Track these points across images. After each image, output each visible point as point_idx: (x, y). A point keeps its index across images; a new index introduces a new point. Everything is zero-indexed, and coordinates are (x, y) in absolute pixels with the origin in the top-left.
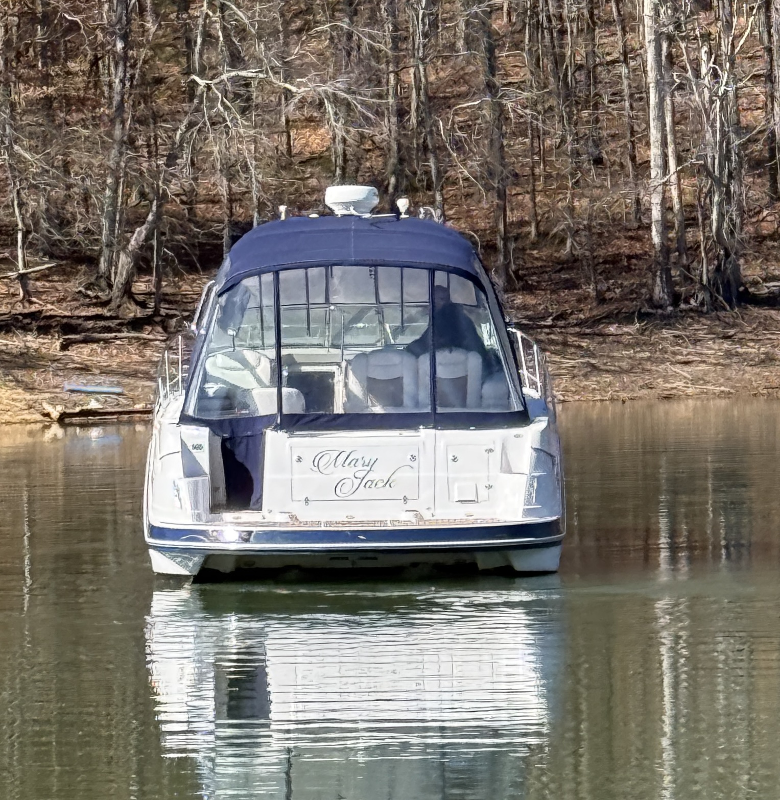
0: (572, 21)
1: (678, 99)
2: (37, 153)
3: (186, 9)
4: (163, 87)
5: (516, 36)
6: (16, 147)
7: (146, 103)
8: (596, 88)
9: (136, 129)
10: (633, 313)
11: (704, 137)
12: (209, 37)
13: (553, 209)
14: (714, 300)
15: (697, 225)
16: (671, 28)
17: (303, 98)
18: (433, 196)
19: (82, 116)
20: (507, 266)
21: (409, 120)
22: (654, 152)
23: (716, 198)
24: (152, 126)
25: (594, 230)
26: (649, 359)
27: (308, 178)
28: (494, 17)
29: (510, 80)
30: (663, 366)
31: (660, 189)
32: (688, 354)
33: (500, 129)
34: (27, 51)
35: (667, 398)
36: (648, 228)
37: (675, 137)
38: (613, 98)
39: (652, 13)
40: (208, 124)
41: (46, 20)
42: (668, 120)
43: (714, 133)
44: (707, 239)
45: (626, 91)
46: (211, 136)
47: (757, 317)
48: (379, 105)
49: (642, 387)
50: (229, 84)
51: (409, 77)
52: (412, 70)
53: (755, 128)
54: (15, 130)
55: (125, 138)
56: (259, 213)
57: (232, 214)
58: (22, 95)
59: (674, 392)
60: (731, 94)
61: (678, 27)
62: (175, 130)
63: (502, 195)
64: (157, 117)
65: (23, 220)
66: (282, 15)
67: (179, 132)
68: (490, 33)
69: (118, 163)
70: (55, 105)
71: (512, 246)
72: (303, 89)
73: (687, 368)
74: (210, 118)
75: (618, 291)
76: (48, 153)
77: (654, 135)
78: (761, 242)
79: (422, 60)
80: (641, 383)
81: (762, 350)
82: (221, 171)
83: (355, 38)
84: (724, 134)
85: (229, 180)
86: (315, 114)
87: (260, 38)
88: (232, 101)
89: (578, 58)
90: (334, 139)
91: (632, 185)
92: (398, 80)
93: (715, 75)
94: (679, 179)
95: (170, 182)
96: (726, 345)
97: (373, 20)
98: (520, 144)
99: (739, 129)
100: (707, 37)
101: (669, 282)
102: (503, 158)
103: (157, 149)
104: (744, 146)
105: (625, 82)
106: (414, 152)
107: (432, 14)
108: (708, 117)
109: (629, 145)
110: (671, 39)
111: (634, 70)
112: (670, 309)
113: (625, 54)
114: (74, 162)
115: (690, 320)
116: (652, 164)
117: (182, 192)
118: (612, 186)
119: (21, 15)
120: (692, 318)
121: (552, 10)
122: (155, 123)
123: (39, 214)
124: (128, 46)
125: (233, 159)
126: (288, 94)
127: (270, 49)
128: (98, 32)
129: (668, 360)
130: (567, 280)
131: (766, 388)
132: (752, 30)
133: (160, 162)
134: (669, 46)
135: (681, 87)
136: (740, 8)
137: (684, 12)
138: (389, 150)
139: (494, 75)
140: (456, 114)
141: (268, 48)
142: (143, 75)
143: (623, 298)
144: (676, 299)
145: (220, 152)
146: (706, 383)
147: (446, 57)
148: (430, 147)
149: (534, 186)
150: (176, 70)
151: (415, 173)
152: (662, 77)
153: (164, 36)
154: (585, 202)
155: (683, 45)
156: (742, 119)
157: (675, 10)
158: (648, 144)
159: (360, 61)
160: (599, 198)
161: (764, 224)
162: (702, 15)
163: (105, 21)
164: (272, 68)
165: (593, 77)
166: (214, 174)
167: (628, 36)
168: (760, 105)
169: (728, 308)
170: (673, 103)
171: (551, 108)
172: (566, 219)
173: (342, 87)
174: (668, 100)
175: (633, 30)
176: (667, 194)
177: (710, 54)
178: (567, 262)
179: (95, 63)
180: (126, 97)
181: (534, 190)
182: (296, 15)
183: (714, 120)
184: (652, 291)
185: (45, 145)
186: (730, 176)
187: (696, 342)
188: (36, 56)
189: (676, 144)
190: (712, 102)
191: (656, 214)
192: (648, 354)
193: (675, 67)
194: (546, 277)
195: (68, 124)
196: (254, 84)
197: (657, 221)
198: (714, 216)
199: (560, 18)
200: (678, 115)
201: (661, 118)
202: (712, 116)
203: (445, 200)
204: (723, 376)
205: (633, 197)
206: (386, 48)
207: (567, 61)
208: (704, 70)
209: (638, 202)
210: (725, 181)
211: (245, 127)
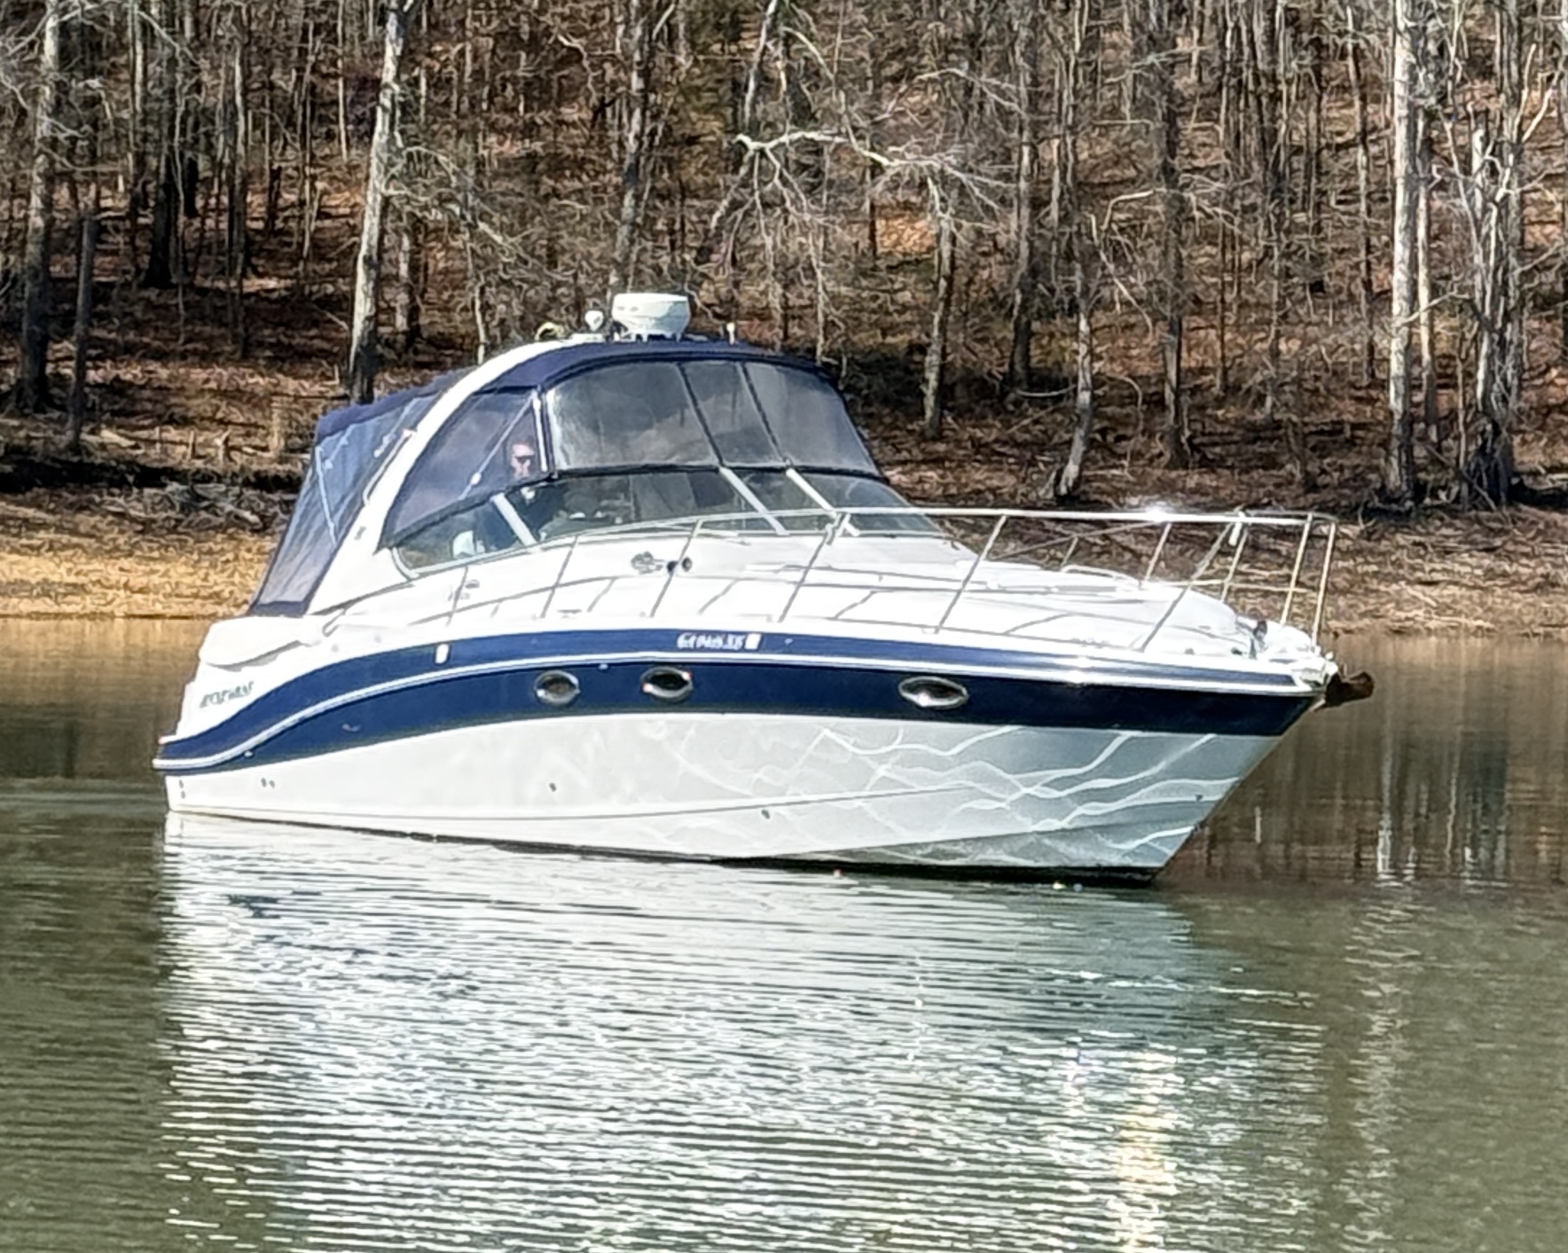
0: (1289, 83)
1: (1437, 204)
2: (512, 235)
3: (736, 39)
4: (697, 149)
5: (1208, 101)
6: (482, 226)
7: (670, 170)
8: (1319, 181)
9: (655, 208)
10: (1357, 507)
11: (1472, 259)
12: (766, 82)
13: (1248, 351)
14: (1474, 495)
15: (1455, 387)
16: (1433, 100)
17: (898, 174)
18: (1077, 325)
19: (577, 185)
20: (1178, 432)
21: (1048, 214)
22: (1399, 278)
23: (1484, 349)
24: (678, 203)
25: (1306, 385)
26: (1375, 574)
27: (896, 291)
28: (1177, 69)
29: (1196, 163)
30: (1395, 587)
31: (1405, 329)
32: (1433, 570)
33: (1178, 233)
34: (504, 88)
35: (1399, 632)
36: (1383, 386)
37: (1429, 260)
38: (1342, 197)
39: (1406, 78)
40: (759, 206)
41: (534, 44)
42: (1421, 233)
43: (1486, 257)
44: (1467, 407)
45: (1363, 191)
46: (762, 222)
47: (1533, 523)
48: (1006, 191)
49: (1363, 615)
50: (792, 149)
51: (1051, 152)
52: (1056, 142)
53: (1545, 250)
54: (483, 199)
55: (639, 220)
56: (826, 339)
57: (786, 337)
58: (495, 151)
59: (1408, 624)
60: (1514, 200)
61: (1442, 100)
62: (711, 212)
63: (1176, 328)
64: (686, 191)
65: (487, 329)
66: (873, 55)
67: (717, 215)
68: (1171, 95)
69: (627, 257)
70: (541, 167)
71: (1186, 400)
72: (897, 162)
73: (1428, 589)
74: (761, 197)
75: (1336, 475)
76: (527, 237)
77: (1400, 252)
78: (1546, 415)
79: (1072, 129)
80: (1363, 608)
81: (1540, 570)
82: (774, 274)
83: (976, 92)
84: (1501, 257)
85: (786, 287)
86: (913, 199)
87: (840, 85)
88: (796, 174)
89: (1295, 137)
90: (938, 237)
91: (1365, 324)
92: (1035, 155)
93: (1494, 172)
94: (1431, 318)
95: (700, 285)
96: (1488, 561)
97: (1004, 67)
98: (1205, 255)
99: (1524, 252)
100: (1483, 116)
101: (1410, 466)
102: (1180, 276)
103: (684, 236)
104: (1527, 276)
105: (1363, 174)
106: (1053, 260)
107: (1089, 64)
108: (1478, 232)
109: (1363, 266)
110: (1431, 116)
111: (1376, 158)
112: (1409, 504)
113: (1364, 134)
114: (564, 251)
115: (1438, 523)
116: (1395, 295)
117: (715, 301)
118: (1335, 323)
119: (498, 36)
120: (1442, 519)
121: (1261, 66)
122: (682, 200)
123: (509, 322)
124: (648, 88)
125: (791, 258)
126: (876, 169)
127: (852, 103)
128: (607, 65)
129: (1403, 578)
130: (1261, 456)
131: (1542, 625)
132: (1549, 109)
133: (687, 257)
134: (1427, 127)
135: (1442, 186)
136: (1533, 77)
137: (1452, 78)
138: (1017, 256)
139: (1173, 157)
140: (1115, 209)
141: (850, 102)
142: (669, 129)
143: (1342, 485)
144: (1419, 490)
145: (774, 247)
146: (1458, 613)
147: (1106, 127)
148: (1077, 254)
149: (1223, 318)
150: (716, 125)
151: (1052, 291)
152: (1415, 168)
153: (700, 76)
154: (1295, 345)
155: (1448, 126)
156: (1528, 238)
157: (1440, 74)
158: (1390, 265)
159: (982, 125)
160: (1316, 341)
161: (1552, 390)
162: (1478, 84)
163: (618, 50)
164: (855, 129)
165: (1316, 168)
166: (764, 278)
167: (1370, 109)
168: (1555, 217)
169: (1492, 504)
170: (1429, 208)
171: (1253, 207)
172: (1266, 367)
173: (954, 162)
174: (1422, 203)
175: (1377, 100)
176: (1415, 340)
177: (1486, 140)
178: (1265, 428)
179: (599, 110)
180: (642, 160)
181: (1223, 325)
182: (892, 57)
183: (1488, 236)
184: (1384, 477)
185: (523, 224)
186: (1507, 317)
187: (1446, 552)
188: (516, 95)
189: (1430, 267)
190: (1486, 210)
191: (1396, 366)
192: (1374, 568)
193: (1436, 158)
194: (1233, 448)
195: (558, 196)
196: (827, 150)
197: (1397, 377)
198: (1481, 375)
199: (1273, 80)
200: (1435, 226)
201: (1411, 229)
202: (1484, 231)
203: (1093, 332)
204: (1482, 604)
205: (1366, 340)
206: (1018, 108)
207: (1280, 140)
208: (1477, 162)
209: (1371, 348)
210: (1499, 325)
211: (810, 211)
